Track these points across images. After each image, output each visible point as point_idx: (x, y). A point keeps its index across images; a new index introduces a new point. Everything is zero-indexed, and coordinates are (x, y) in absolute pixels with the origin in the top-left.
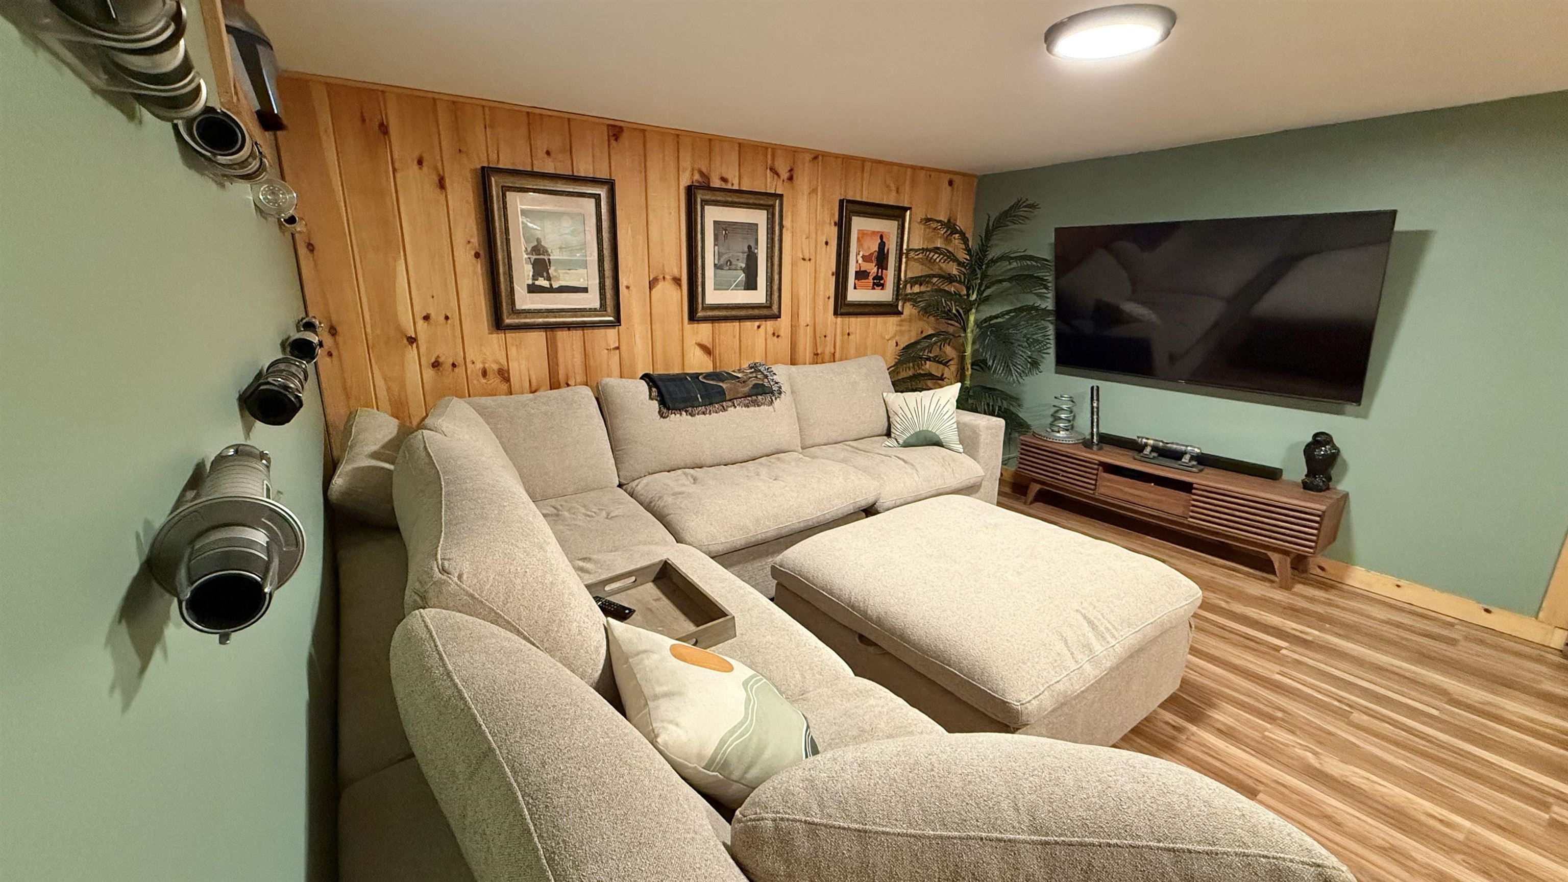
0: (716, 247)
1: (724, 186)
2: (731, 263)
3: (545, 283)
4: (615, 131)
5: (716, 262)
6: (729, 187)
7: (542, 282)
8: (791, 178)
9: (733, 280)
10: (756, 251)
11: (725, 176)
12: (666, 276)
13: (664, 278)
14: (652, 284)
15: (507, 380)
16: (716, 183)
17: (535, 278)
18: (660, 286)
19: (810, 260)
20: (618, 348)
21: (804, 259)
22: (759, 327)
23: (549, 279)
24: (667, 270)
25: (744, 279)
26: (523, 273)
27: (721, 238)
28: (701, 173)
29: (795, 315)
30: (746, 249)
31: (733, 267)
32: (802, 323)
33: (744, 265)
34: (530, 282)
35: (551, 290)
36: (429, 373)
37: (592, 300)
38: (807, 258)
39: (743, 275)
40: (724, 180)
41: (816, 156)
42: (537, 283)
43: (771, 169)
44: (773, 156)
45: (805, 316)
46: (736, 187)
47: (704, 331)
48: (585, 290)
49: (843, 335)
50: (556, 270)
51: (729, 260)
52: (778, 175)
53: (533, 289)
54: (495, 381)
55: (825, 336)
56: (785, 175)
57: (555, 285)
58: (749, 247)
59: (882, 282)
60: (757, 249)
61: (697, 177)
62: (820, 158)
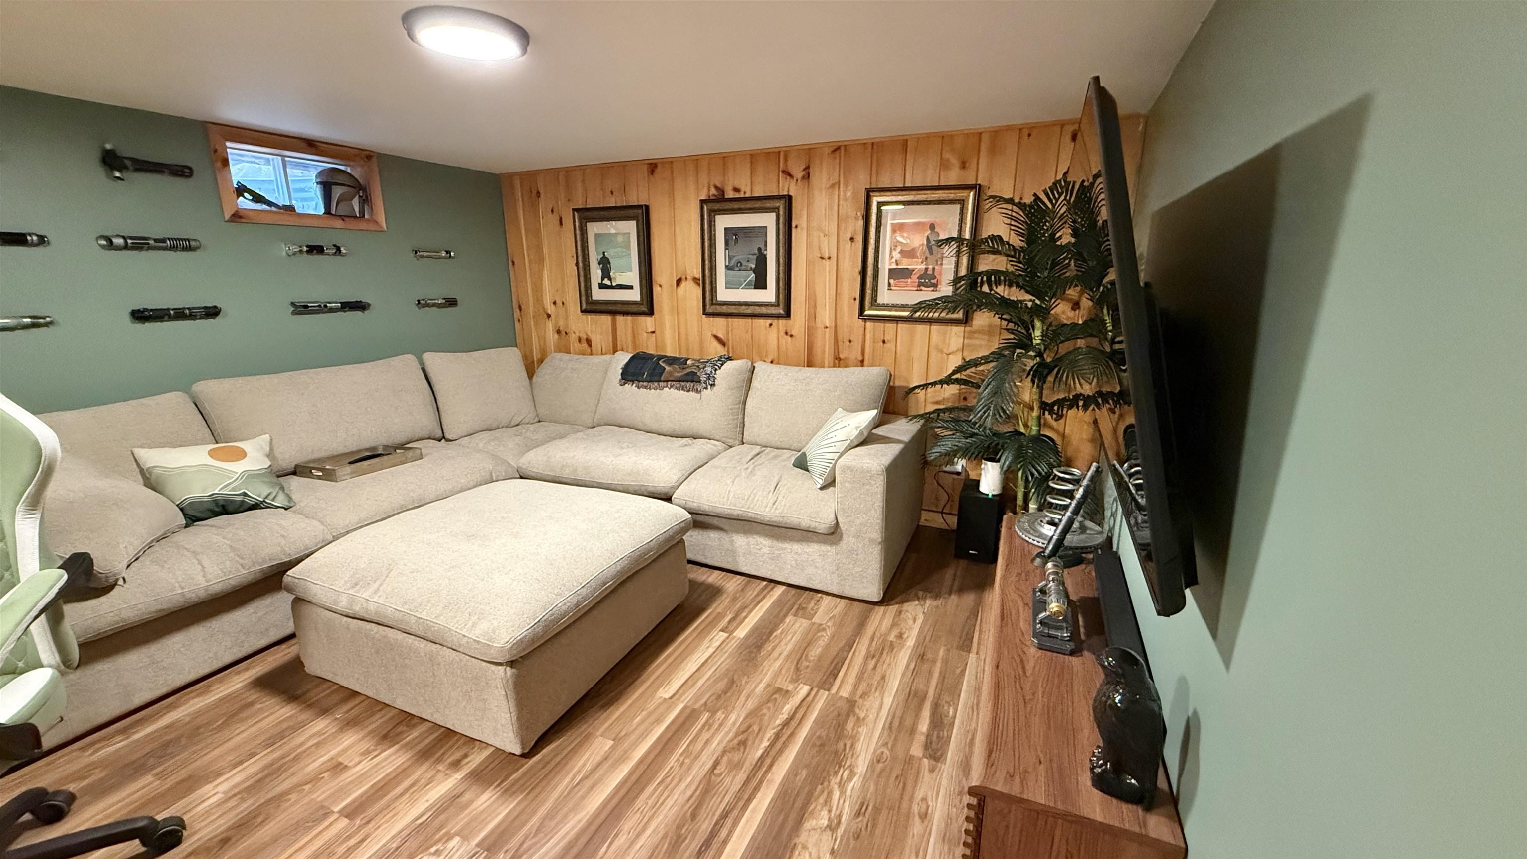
0: (727, 251)
1: (737, 196)
2: (741, 265)
3: (608, 283)
4: (653, 167)
5: (727, 264)
6: (742, 196)
7: (606, 282)
8: (807, 177)
9: (742, 280)
10: (766, 252)
11: (737, 187)
12: (688, 277)
13: (686, 278)
14: (679, 282)
15: (590, 345)
16: (730, 194)
17: (603, 279)
18: (683, 284)
19: (829, 258)
20: (653, 332)
21: (822, 258)
22: (771, 325)
23: (610, 279)
24: (688, 272)
25: (754, 279)
26: (596, 274)
27: (732, 242)
28: (716, 188)
29: (812, 316)
30: (756, 252)
31: (743, 268)
32: (819, 324)
33: (753, 266)
34: (600, 282)
35: (612, 287)
36: (556, 336)
37: (634, 295)
38: (826, 256)
39: (753, 275)
40: (736, 190)
41: (837, 149)
42: (604, 282)
43: (783, 172)
44: (786, 160)
45: (825, 317)
46: (747, 195)
47: (719, 325)
48: (631, 288)
49: (874, 341)
50: (614, 273)
51: (739, 262)
52: (791, 176)
53: (602, 286)
54: (585, 345)
55: (850, 341)
56: (798, 173)
57: (614, 284)
58: (759, 249)
59: (934, 281)
60: (766, 250)
61: (713, 191)
62: (842, 149)
